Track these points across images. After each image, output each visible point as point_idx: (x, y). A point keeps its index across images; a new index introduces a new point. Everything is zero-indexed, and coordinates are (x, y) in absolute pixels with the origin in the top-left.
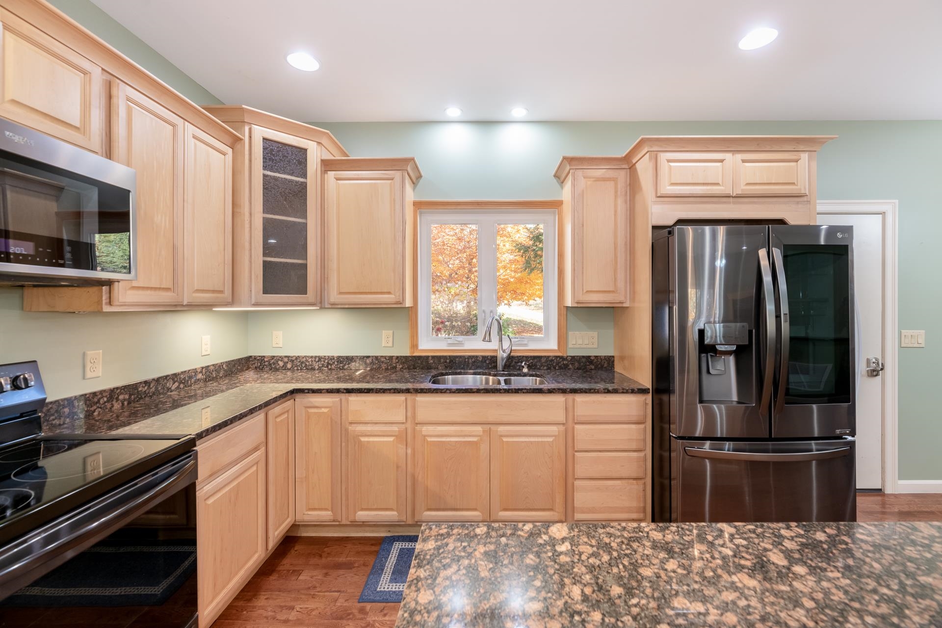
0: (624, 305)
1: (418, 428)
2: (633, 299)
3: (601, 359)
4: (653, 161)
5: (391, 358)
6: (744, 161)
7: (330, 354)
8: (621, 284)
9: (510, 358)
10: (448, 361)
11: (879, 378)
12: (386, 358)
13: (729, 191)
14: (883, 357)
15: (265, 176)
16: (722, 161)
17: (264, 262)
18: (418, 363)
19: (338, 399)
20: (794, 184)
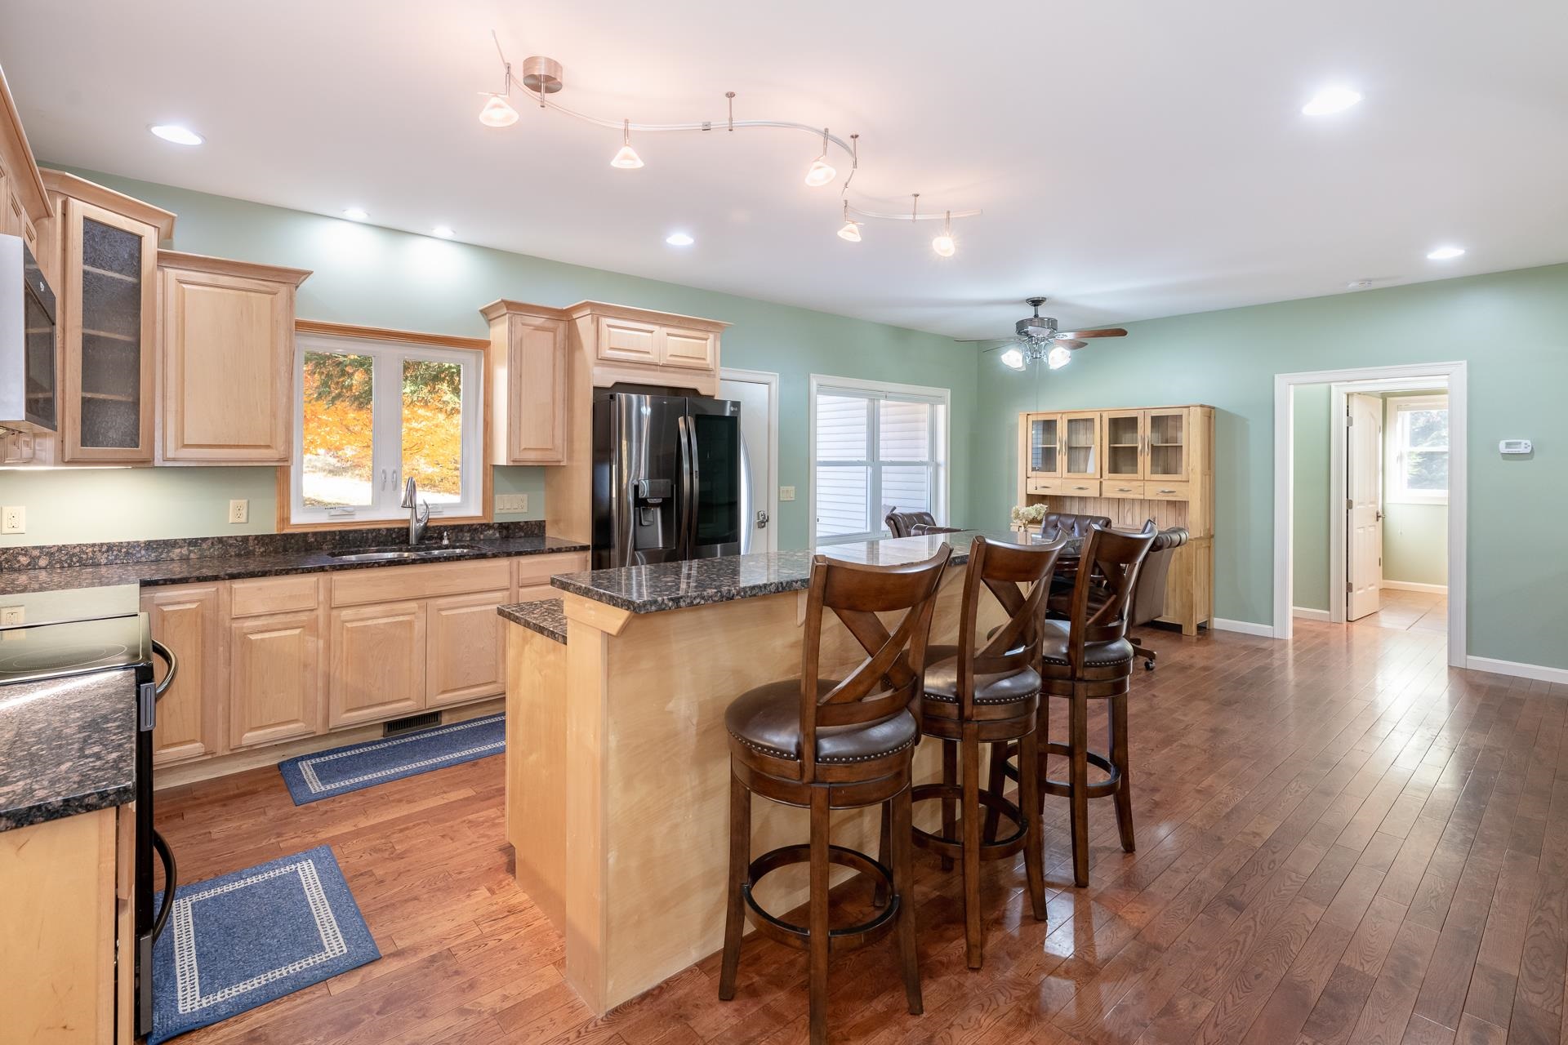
0: (562, 464)
1: (335, 613)
2: (570, 457)
3: (532, 525)
4: (595, 323)
5: (245, 539)
6: (668, 335)
7: (132, 539)
8: (559, 442)
9: (426, 528)
10: (337, 538)
11: (765, 529)
12: (236, 540)
13: (656, 361)
14: (768, 511)
15: (85, 273)
16: (652, 332)
17: (83, 398)
18: (290, 543)
19: (214, 589)
20: (704, 359)
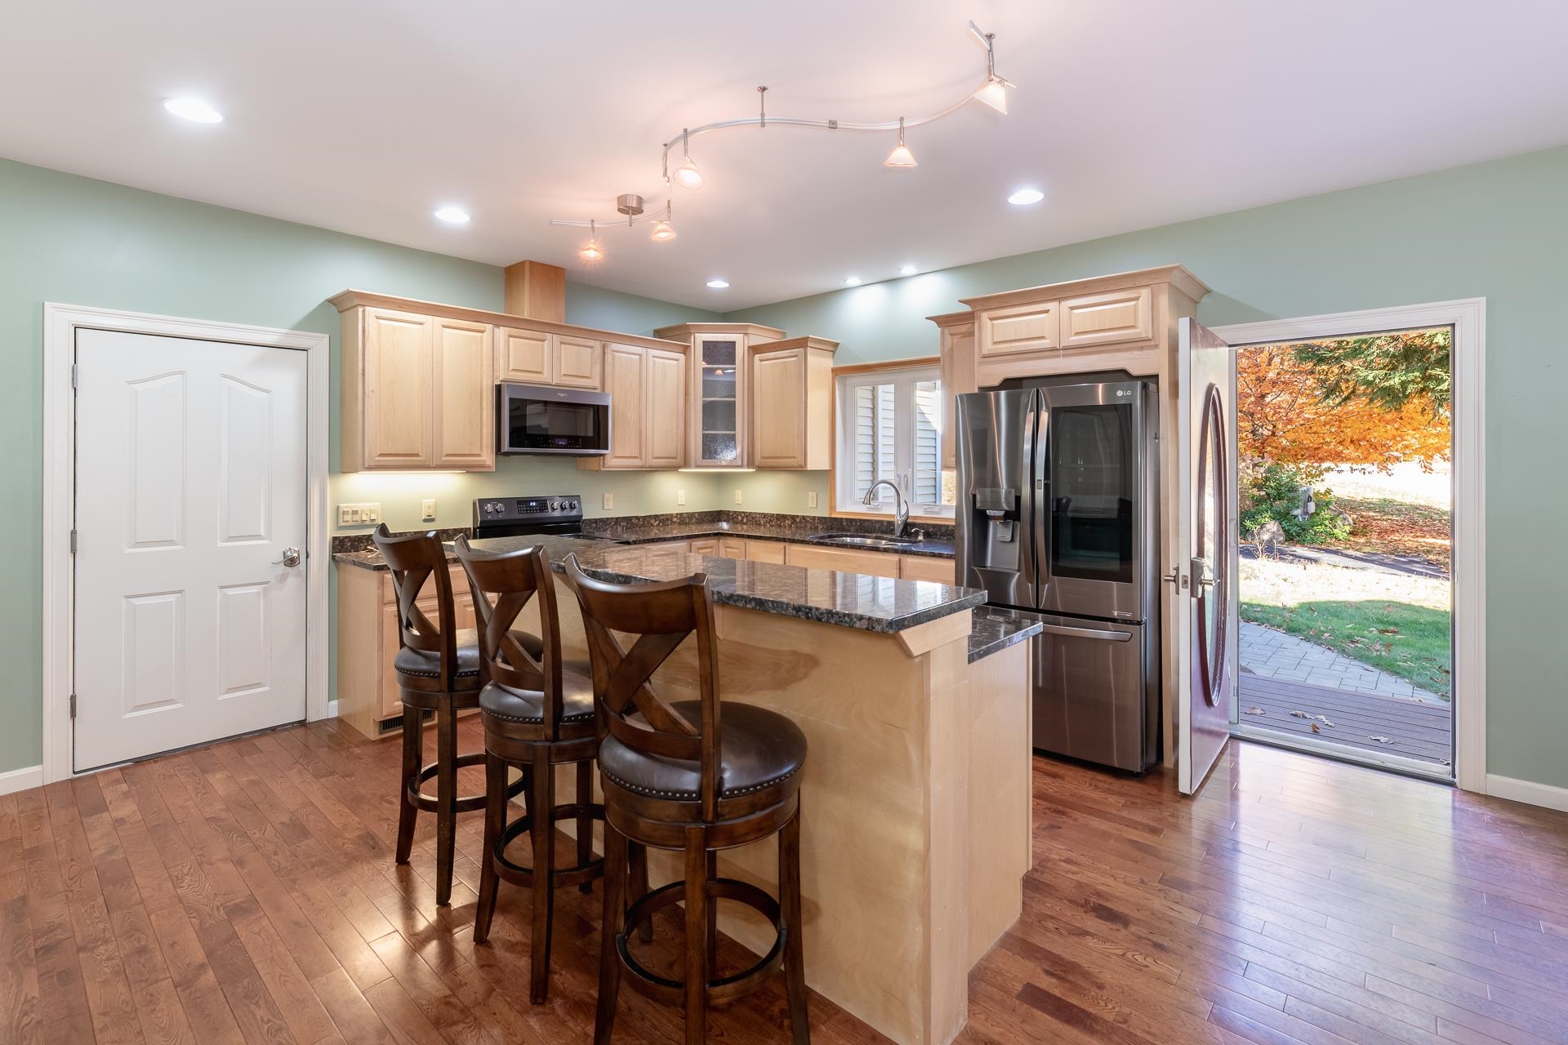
5: (815, 518)
6: (1072, 309)
12: (810, 518)
16: (1047, 312)
17: (704, 434)
18: (835, 525)
20: (1133, 327)
